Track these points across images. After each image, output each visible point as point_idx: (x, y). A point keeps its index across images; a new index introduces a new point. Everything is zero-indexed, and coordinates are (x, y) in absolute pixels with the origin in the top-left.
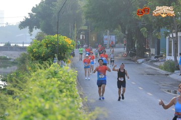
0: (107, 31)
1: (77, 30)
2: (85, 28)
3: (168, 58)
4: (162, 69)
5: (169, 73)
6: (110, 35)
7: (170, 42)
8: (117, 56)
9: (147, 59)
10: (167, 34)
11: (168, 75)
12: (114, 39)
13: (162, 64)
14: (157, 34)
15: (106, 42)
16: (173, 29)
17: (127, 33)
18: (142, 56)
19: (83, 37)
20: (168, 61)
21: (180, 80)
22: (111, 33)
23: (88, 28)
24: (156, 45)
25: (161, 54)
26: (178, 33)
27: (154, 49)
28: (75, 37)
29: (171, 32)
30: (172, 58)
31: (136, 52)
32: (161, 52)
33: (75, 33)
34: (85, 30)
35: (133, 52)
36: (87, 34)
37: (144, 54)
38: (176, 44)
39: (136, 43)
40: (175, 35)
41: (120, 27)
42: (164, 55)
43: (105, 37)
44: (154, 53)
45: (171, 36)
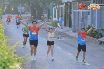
0: (20, 5)
1: (3, 4)
2: (8, 3)
3: (54, 19)
4: (51, 25)
5: (55, 28)
6: (22, 7)
7: (55, 10)
8: (26, 19)
9: (43, 20)
10: (53, 6)
11: (54, 29)
12: (24, 9)
13: (51, 23)
14: (48, 6)
15: (19, 11)
16: (57, 3)
17: (31, 5)
18: (40, 18)
19: (6, 8)
20: (54, 21)
21: (61, 31)
22: (22, 6)
23: (9, 3)
24: (47, 12)
25: (50, 17)
26: (60, 5)
27: (46, 15)
28: (2, 8)
29: (56, 5)
30: (57, 19)
31: (36, 16)
32: (50, 16)
33: (2, 6)
34: (7, 4)
35: (34, 16)
36: (8, 6)
37: (41, 17)
38: (58, 11)
39: (36, 11)
40: (58, 7)
41: (27, 3)
42: (52, 18)
43: (19, 8)
44: (46, 17)
45: (56, 7)
